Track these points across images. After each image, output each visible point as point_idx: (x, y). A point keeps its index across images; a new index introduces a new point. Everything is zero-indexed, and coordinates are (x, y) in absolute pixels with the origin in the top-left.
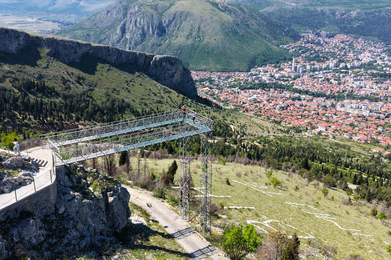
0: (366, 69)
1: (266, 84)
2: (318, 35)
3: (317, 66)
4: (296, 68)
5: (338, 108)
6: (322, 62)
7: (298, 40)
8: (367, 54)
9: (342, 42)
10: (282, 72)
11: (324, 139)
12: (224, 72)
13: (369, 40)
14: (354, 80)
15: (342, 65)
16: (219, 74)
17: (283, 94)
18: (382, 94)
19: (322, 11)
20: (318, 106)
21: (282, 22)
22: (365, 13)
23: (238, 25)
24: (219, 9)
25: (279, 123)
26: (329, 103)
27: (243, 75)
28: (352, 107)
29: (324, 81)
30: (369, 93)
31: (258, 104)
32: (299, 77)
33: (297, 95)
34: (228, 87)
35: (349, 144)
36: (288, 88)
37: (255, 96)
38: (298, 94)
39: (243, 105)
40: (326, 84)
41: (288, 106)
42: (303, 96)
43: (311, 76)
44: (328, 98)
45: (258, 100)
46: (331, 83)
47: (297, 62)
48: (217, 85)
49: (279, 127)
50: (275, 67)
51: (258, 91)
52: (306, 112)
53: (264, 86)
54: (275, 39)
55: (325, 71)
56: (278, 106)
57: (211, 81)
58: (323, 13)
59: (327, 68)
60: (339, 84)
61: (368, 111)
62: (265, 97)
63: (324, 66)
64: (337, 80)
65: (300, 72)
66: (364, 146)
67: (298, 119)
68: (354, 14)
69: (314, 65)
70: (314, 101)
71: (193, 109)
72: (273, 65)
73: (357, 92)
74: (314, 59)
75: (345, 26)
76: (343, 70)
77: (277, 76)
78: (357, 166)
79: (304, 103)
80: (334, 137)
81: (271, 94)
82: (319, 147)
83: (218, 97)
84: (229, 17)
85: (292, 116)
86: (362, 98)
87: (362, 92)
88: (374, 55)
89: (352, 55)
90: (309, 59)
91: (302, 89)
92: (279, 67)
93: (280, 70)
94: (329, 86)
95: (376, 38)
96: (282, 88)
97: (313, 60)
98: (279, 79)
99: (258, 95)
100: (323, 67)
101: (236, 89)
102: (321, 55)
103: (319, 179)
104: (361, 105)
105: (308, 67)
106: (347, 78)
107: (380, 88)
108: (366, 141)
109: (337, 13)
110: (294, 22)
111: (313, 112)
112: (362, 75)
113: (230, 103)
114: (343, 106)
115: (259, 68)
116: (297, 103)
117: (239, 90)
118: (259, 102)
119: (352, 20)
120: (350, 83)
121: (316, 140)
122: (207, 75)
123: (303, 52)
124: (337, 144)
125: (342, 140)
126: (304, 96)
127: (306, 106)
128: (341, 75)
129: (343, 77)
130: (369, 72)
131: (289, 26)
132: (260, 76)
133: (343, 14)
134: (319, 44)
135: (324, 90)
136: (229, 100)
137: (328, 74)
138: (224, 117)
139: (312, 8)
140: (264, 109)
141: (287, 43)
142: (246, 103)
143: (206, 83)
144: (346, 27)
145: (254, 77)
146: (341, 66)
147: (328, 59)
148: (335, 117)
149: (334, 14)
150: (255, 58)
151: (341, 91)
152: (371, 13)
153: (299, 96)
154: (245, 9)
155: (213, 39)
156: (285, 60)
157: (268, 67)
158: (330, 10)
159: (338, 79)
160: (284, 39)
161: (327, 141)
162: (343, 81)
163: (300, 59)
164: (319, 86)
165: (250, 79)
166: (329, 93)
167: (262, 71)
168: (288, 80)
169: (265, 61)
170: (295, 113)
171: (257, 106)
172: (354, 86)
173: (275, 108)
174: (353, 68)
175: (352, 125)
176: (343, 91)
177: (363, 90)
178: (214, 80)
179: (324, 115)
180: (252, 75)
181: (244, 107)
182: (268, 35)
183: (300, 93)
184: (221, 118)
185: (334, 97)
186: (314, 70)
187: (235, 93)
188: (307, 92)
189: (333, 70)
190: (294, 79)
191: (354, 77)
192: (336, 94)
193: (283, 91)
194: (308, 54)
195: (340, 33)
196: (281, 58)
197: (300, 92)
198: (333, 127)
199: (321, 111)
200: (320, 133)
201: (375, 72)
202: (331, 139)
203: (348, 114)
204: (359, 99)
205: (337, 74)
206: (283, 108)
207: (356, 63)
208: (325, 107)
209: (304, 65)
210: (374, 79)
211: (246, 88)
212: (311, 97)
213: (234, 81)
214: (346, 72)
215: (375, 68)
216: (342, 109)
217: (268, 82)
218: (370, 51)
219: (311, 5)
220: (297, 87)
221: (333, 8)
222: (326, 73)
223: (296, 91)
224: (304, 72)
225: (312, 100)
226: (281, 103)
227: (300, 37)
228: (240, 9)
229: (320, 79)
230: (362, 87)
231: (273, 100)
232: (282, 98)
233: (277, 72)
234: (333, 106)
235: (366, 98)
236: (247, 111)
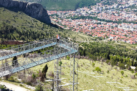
0: (131, 8)
1: (84, 17)
3: (108, 7)
4: (98, 8)
5: (119, 27)
6: (111, 5)
8: (132, 1)
10: (91, 11)
11: (113, 43)
12: (63, 11)
14: (126, 14)
15: (120, 6)
16: (61, 12)
17: (92, 21)
20: (109, 27)
25: (91, 36)
26: (114, 25)
27: (73, 12)
28: (125, 27)
29: (112, 14)
30: (133, 20)
31: (81, 27)
32: (100, 13)
33: (99, 22)
34: (66, 19)
35: (125, 45)
36: (95, 18)
37: (79, 23)
38: (100, 21)
39: (74, 27)
40: (113, 16)
41: (95, 27)
42: (102, 22)
43: (106, 12)
44: (114, 22)
45: (81, 24)
46: (115, 15)
47: (99, 5)
48: (60, 17)
49: (92, 38)
50: (88, 8)
51: (81, 20)
52: (104, 30)
53: (83, 18)
55: (112, 10)
56: (90, 27)
57: (57, 16)
59: (113, 8)
60: (119, 16)
61: (133, 29)
62: (84, 23)
63: (112, 7)
64: (118, 14)
65: (100, 10)
66: (132, 45)
67: (100, 33)
69: (107, 7)
70: (107, 24)
71: (49, 30)
72: (87, 7)
73: (127, 19)
76: (120, 9)
78: (130, 56)
79: (102, 25)
80: (118, 42)
81: (86, 22)
82: (111, 47)
83: (61, 23)
85: (97, 32)
86: (130, 23)
87: (130, 20)
88: (135, 1)
89: (125, 1)
90: (104, 4)
91: (101, 19)
92: (90, 8)
93: (90, 9)
94: (114, 17)
96: (92, 18)
97: (106, 4)
98: (90, 14)
99: (81, 22)
100: (111, 8)
101: (70, 19)
102: (110, 2)
103: (116, 65)
104: (130, 26)
105: (104, 8)
106: (123, 13)
108: (133, 43)
111: (107, 30)
112: (130, 11)
113: (67, 26)
114: (121, 26)
115: (81, 9)
116: (99, 26)
117: (71, 20)
118: (81, 26)
120: (124, 15)
121: (109, 43)
122: (55, 12)
124: (119, 45)
125: (121, 43)
127: (104, 27)
128: (120, 11)
129: (121, 12)
130: (133, 9)
132: (81, 13)
135: (112, 19)
136: (66, 25)
137: (114, 11)
138: (64, 34)
140: (84, 29)
142: (75, 26)
143: (55, 16)
145: (78, 13)
146: (120, 7)
147: (113, 4)
148: (117, 32)
150: (79, 4)
151: (120, 19)
153: (100, 22)
156: (93, 4)
157: (85, 8)
159: (119, 13)
161: (114, 43)
162: (121, 14)
163: (100, 4)
164: (109, 17)
165: (76, 15)
166: (114, 20)
167: (82, 10)
168: (95, 14)
169: (83, 5)
170: (98, 30)
171: (80, 28)
172: (126, 16)
173: (89, 28)
174: (125, 8)
175: (126, 35)
176: (121, 19)
177: (130, 19)
178: (59, 15)
179: (112, 31)
180: (77, 12)
181: (74, 28)
183: (101, 21)
184: (63, 34)
185: (117, 22)
186: (107, 9)
187: (69, 21)
188: (104, 20)
189: (116, 9)
190: (98, 14)
191: (126, 12)
192: (118, 21)
193: (92, 20)
194: (104, 1)
196: (91, 4)
197: (100, 20)
198: (117, 37)
199: (110, 29)
200: (111, 40)
201: (135, 9)
202: (116, 43)
203: (123, 30)
204: (128, 23)
205: (118, 11)
206: (92, 28)
207: (127, 6)
208: (113, 27)
209: (102, 7)
210: (135, 13)
211: (74, 19)
212: (106, 23)
213: (69, 15)
214: (122, 10)
216: (121, 28)
217: (85, 15)
220: (99, 18)
222: (113, 10)
224: (102, 10)
225: (106, 24)
226: (92, 26)
229: (110, 14)
230: (130, 17)
231: (88, 24)
232: (92, 23)
233: (89, 10)
234: (116, 26)
235: (132, 22)
236: (76, 30)
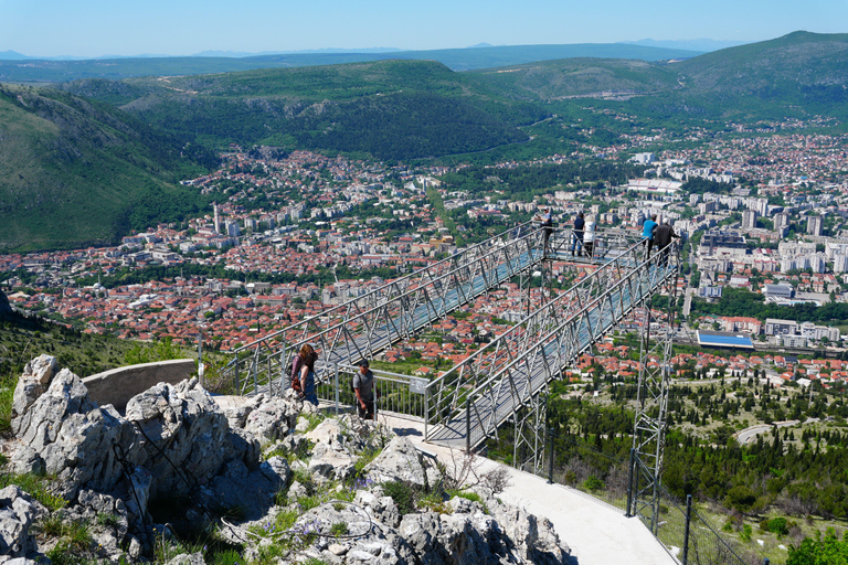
0: (363, 216)
1: (164, 268)
2: (256, 154)
3: (266, 218)
4: (222, 227)
5: (326, 300)
6: (274, 209)
7: (216, 167)
8: (359, 187)
9: (307, 167)
10: (193, 239)
12: (54, 250)
13: (355, 158)
14: (343, 240)
15: (314, 212)
16: (44, 256)
17: (206, 287)
18: (402, 262)
19: (255, 104)
20: (285, 302)
21: (174, 132)
22: (341, 106)
23: (72, 139)
24: (20, 105)
25: (217, 349)
26: (305, 292)
27: (105, 254)
28: (351, 296)
29: (285, 248)
30: (376, 262)
31: (155, 316)
32: (233, 245)
33: (237, 284)
34: (75, 286)
36: (216, 271)
37: (144, 298)
38: (239, 283)
39: (121, 322)
41: (223, 310)
43: (257, 241)
44: (301, 282)
45: (153, 305)
46: (301, 251)
47: (222, 215)
48: (45, 284)
49: (220, 358)
50: (176, 228)
51: (149, 285)
53: (158, 273)
54: (167, 168)
55: (284, 228)
56: (201, 314)
57: (26, 277)
58: (258, 109)
59: (288, 221)
60: (317, 251)
62: (169, 296)
63: (280, 217)
64: (311, 244)
65: (235, 233)
67: (252, 334)
68: (319, 108)
70: (275, 292)
71: (9, 344)
72: (171, 225)
73: (353, 263)
74: (256, 205)
75: (305, 134)
76: (318, 223)
77: (185, 247)
79: (254, 298)
81: (179, 289)
83: (52, 310)
84: (48, 123)
85: (237, 330)
86: (367, 275)
87: (365, 263)
88: (370, 187)
89: (330, 190)
90: (245, 206)
92: (187, 227)
93: (188, 234)
94: (298, 257)
95: (368, 154)
96: (198, 270)
97: (255, 208)
98: (191, 254)
99: (152, 295)
100: (279, 219)
101: (96, 287)
102: (269, 196)
105: (248, 223)
106: (331, 237)
107: (396, 250)
108: (397, 357)
109: (286, 108)
110: (201, 131)
111: (277, 317)
112: (356, 229)
113: (87, 320)
114: (333, 294)
115: (140, 235)
116: (239, 299)
117: (102, 288)
118: (155, 311)
119: (317, 121)
120: (340, 247)
122: (16, 263)
123: (232, 193)
126: (251, 285)
127: (260, 305)
128: (318, 233)
129: (322, 235)
130: (368, 220)
131: (191, 139)
132: (147, 252)
133: (299, 110)
134: (259, 172)
135: (291, 266)
136: (82, 316)
137: (292, 234)
138: (90, 354)
139: (233, 100)
140: (172, 323)
141: (193, 175)
142: (125, 317)
143: (15, 282)
144: (308, 136)
145: (134, 255)
146: (313, 215)
147: (285, 203)
149: (279, 109)
150: (128, 213)
151: (324, 265)
152: (353, 106)
153: (243, 286)
154: (85, 105)
155: (14, 177)
156: (196, 211)
157: (159, 231)
158: (271, 102)
159: (313, 241)
160: (184, 167)
162: (323, 244)
163: (227, 208)
165: (123, 262)
166: (301, 271)
167: (148, 239)
168: (210, 255)
169: (150, 217)
170: (241, 323)
171: (153, 321)
172: (347, 252)
173: (195, 319)
174: (337, 216)
176: (328, 265)
177: (365, 258)
178: (33, 273)
179: (301, 317)
180: (126, 251)
181: (123, 326)
182: (148, 161)
183: (243, 280)
184: (84, 357)
185: (312, 280)
186: (262, 228)
187: (94, 296)
188: (255, 276)
189: (300, 224)
190: (224, 251)
191: (343, 234)
192: (316, 273)
193: (204, 280)
194: (242, 195)
195: (299, 147)
196: (186, 209)
197: (241, 277)
199: (292, 310)
201: (379, 220)
204: (361, 277)
205: (308, 232)
206: (212, 317)
207: (341, 206)
208: (299, 301)
209: (239, 220)
210: (381, 233)
211: (117, 283)
212: (266, 285)
213: (86, 269)
214: (325, 226)
215: (378, 213)
216: (334, 301)
217: (166, 263)
218: (362, 181)
219: (230, 93)
220: (233, 267)
221: (277, 98)
222: (287, 231)
223: (233, 275)
225: (270, 291)
226: (206, 305)
227: (220, 161)
228: (73, 104)
229: (278, 246)
230: (361, 253)
231: (187, 301)
232: (205, 294)
233: (183, 239)
234: (315, 297)
235: (374, 274)
236: (136, 334)
